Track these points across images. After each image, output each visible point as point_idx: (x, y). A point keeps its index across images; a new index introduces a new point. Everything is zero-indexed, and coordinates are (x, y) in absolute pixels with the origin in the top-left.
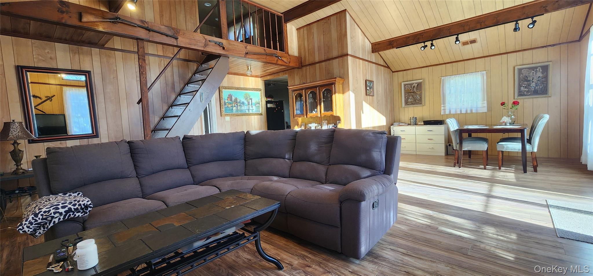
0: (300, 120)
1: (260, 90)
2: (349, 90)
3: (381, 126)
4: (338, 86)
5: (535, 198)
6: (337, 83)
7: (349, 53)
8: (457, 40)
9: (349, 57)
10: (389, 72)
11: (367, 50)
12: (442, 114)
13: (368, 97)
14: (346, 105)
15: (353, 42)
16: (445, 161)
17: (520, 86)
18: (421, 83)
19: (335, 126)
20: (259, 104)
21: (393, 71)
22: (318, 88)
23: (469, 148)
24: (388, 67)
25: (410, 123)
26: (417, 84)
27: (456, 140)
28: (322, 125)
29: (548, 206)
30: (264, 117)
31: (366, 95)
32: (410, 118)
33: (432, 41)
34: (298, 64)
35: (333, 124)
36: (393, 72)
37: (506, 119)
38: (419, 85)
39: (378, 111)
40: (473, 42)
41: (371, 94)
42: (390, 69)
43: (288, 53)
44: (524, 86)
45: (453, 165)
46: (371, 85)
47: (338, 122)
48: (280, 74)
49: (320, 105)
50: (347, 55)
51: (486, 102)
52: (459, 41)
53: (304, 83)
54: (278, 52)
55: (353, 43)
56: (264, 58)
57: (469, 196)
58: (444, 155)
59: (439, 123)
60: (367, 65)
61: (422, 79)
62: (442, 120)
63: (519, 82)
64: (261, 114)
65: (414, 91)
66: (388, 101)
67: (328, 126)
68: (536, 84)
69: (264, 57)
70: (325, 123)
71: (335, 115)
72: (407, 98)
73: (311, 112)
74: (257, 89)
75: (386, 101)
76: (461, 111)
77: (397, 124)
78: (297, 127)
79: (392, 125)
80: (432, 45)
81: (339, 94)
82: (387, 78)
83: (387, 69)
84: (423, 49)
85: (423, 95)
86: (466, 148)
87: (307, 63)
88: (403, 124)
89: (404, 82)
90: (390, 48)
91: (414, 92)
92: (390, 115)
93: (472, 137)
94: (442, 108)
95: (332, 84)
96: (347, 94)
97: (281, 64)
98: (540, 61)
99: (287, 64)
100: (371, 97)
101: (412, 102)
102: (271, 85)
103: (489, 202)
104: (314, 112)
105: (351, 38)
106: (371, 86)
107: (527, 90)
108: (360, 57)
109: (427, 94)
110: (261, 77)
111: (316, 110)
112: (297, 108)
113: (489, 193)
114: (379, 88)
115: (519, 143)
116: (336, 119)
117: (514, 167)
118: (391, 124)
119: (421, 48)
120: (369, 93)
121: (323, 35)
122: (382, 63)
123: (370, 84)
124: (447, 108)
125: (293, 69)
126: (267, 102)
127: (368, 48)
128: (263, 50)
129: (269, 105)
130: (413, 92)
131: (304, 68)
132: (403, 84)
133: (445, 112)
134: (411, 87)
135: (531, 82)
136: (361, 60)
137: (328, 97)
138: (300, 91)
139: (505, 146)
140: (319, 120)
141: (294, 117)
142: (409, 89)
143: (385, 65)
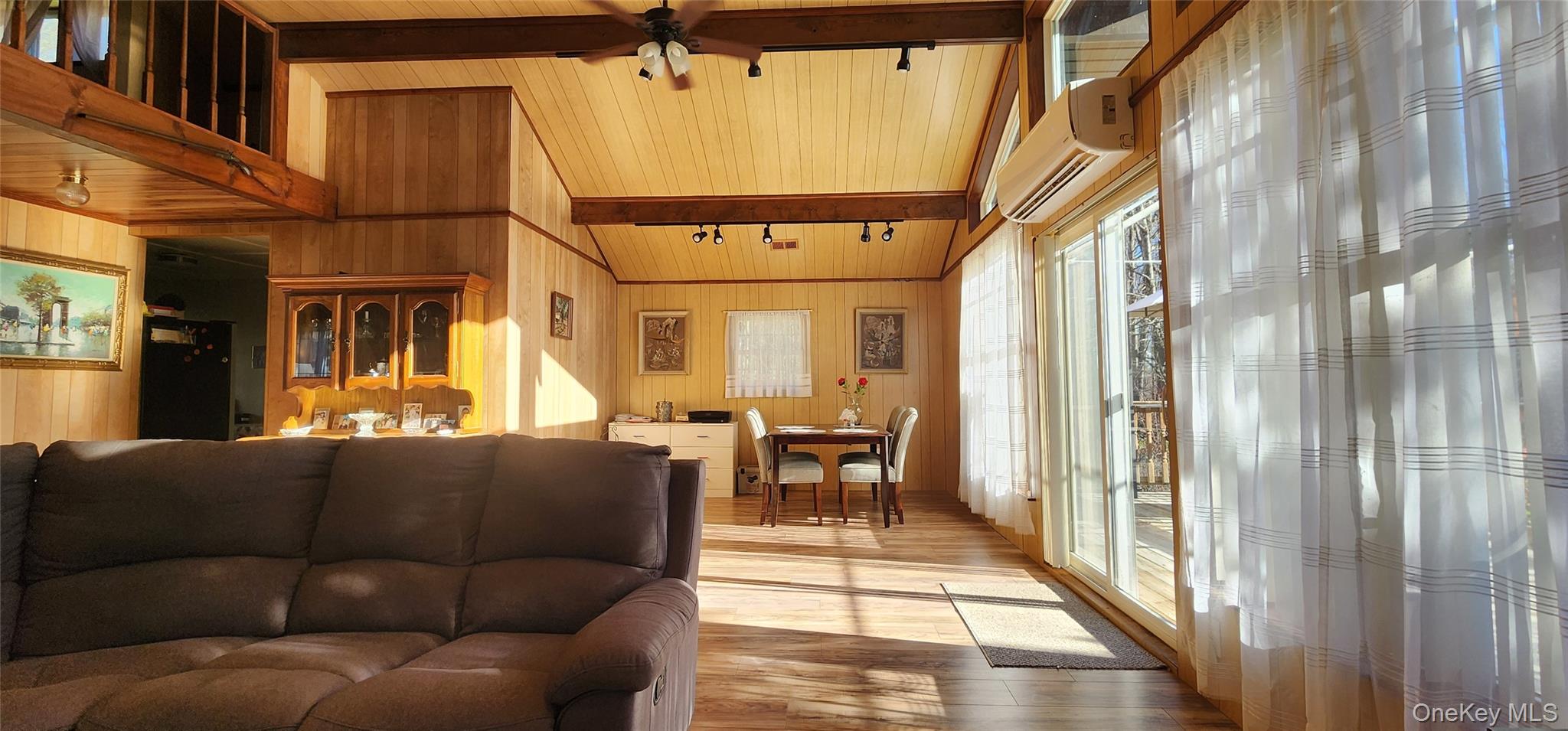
0: (309, 397)
1: (120, 271)
2: (505, 314)
3: (585, 423)
4: (472, 299)
5: (924, 582)
6: (469, 289)
7: (513, 207)
8: (767, 234)
9: (510, 219)
10: (609, 281)
11: (559, 214)
12: (726, 397)
13: (557, 340)
14: (493, 359)
15: (524, 180)
16: (734, 511)
17: (864, 349)
18: (683, 319)
19: (449, 421)
20: (107, 324)
21: (619, 280)
22: (397, 296)
23: (791, 478)
24: (608, 268)
25: (655, 415)
26: (675, 320)
27: (766, 461)
28: (401, 416)
29: (949, 598)
30: (126, 380)
31: (552, 334)
32: (658, 403)
33: (718, 226)
34: (321, 206)
35: (444, 416)
36: (619, 282)
37: (848, 414)
38: (680, 323)
39: (580, 379)
40: (792, 245)
41: (565, 334)
42: (613, 274)
43: (284, 161)
44: (869, 348)
45: (760, 520)
46: (566, 308)
47: (461, 408)
48: (235, 226)
49: (402, 352)
50: (507, 213)
51: (809, 375)
52: (770, 237)
53: (341, 273)
54: (241, 147)
55: (524, 184)
56: (167, 155)
57: (816, 598)
58: (732, 496)
59: (721, 419)
60: (558, 251)
61: (685, 310)
62: (725, 410)
63: (863, 341)
64: (113, 367)
65: (667, 336)
66: (604, 354)
67: (425, 420)
68: (887, 346)
69: (173, 151)
70: (413, 412)
71: (454, 386)
72: (649, 351)
73: (362, 369)
74: (102, 264)
75: (600, 356)
76: (764, 392)
77: (626, 417)
78: (296, 422)
79: (612, 420)
80: (717, 234)
81: (474, 323)
82: (604, 295)
83: (604, 271)
84: (697, 239)
85: (687, 349)
86: (786, 479)
87: (359, 210)
88: (640, 419)
89: (643, 311)
90: (620, 222)
91: (666, 340)
92: (608, 394)
93: (789, 451)
94: (728, 383)
95: (452, 290)
96: (497, 326)
97: (250, 192)
98: (892, 306)
99: (272, 198)
100: (563, 341)
101: (661, 362)
102: (174, 259)
103: (859, 607)
104: (376, 375)
105: (521, 169)
106: (566, 311)
107: (875, 357)
108: (542, 228)
109: (696, 348)
110: (131, 223)
111: (381, 365)
112: (302, 353)
113: (848, 583)
114: (585, 317)
115: (878, 465)
116: (454, 403)
117: (865, 516)
118: (609, 417)
119: (693, 237)
120: (560, 330)
121: (430, 138)
122: (595, 255)
123: (564, 306)
124: (738, 383)
125: (299, 218)
126: (149, 323)
127: (563, 209)
128: (171, 124)
129: (157, 335)
130: (664, 338)
131: (346, 226)
132: (641, 315)
133: (733, 393)
134: (661, 327)
135: (880, 342)
136: (542, 236)
137: (435, 329)
138: (325, 297)
139: (854, 472)
140: (392, 403)
141: (288, 385)
142: (657, 329)
143: (600, 260)
